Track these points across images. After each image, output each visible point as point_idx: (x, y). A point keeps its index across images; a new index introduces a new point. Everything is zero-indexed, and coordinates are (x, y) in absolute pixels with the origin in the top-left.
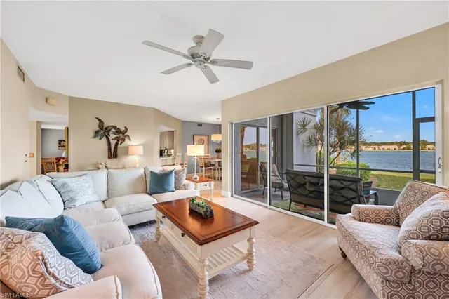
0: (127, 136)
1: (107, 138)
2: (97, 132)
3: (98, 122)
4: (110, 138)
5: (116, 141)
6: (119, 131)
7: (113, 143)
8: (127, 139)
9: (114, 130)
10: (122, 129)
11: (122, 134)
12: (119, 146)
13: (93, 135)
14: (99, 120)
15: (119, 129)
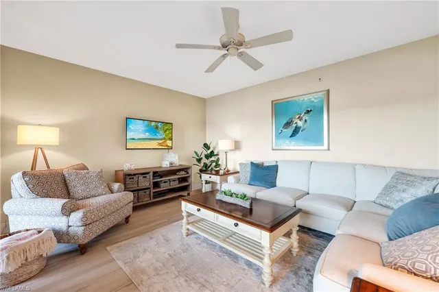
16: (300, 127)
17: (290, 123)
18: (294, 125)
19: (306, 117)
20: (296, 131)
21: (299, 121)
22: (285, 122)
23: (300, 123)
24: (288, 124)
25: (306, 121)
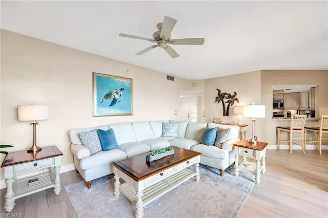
0: (237, 99)
1: (223, 101)
2: (217, 98)
3: (218, 91)
4: (224, 102)
5: (228, 104)
6: (230, 96)
7: (226, 105)
8: (235, 102)
9: (227, 96)
10: (232, 94)
11: (232, 98)
12: (230, 107)
13: (215, 100)
14: (218, 90)
15: (230, 94)
16: (117, 99)
17: (109, 95)
18: (113, 97)
19: (120, 93)
20: (114, 101)
21: (116, 95)
22: (106, 93)
23: (117, 97)
24: (108, 96)
25: (120, 95)
